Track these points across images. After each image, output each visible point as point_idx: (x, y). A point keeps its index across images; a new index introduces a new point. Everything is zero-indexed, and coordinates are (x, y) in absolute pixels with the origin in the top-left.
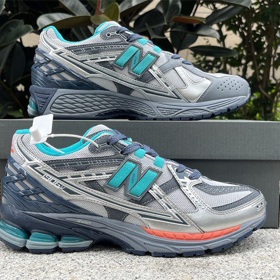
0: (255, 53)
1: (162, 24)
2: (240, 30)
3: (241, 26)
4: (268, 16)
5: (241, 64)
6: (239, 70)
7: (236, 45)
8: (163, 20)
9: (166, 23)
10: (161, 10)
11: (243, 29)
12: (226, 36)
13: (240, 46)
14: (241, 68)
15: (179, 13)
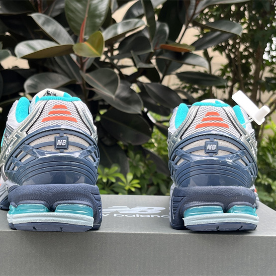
0: (242, 75)
1: (148, 51)
2: (227, 51)
3: (227, 47)
4: (258, 42)
5: (228, 86)
6: (224, 92)
7: (222, 65)
8: (149, 47)
9: (152, 50)
10: (147, 35)
11: (230, 51)
12: (212, 57)
13: (226, 67)
14: (227, 90)
15: (166, 40)
